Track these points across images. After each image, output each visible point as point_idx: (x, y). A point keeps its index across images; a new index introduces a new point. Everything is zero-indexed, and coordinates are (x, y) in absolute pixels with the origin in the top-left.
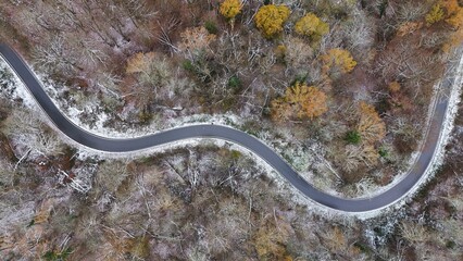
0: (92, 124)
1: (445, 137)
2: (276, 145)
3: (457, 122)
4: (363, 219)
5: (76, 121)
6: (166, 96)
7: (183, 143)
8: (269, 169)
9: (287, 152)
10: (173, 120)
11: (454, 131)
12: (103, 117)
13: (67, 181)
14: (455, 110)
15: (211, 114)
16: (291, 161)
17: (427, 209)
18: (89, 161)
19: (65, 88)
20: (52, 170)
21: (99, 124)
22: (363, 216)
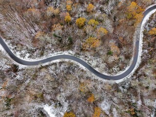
0: (24, 57)
1: (140, 53)
2: (86, 60)
3: (143, 49)
4: (118, 83)
5: (18, 57)
6: (49, 47)
7: (54, 61)
8: (84, 68)
9: (90, 62)
10: (51, 54)
11: (143, 51)
12: (28, 55)
13: (15, 76)
14: (142, 45)
15: (64, 51)
16: (91, 65)
17: (139, 77)
18: (22, 69)
19: (15, 46)
20: (10, 73)
21: (26, 57)
22: (118, 82)
